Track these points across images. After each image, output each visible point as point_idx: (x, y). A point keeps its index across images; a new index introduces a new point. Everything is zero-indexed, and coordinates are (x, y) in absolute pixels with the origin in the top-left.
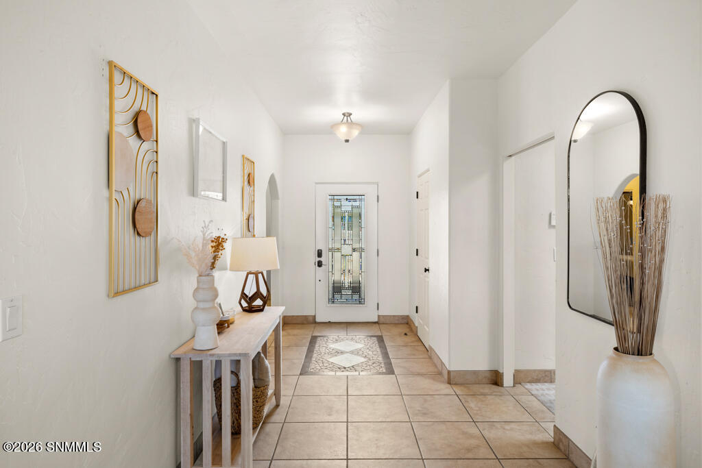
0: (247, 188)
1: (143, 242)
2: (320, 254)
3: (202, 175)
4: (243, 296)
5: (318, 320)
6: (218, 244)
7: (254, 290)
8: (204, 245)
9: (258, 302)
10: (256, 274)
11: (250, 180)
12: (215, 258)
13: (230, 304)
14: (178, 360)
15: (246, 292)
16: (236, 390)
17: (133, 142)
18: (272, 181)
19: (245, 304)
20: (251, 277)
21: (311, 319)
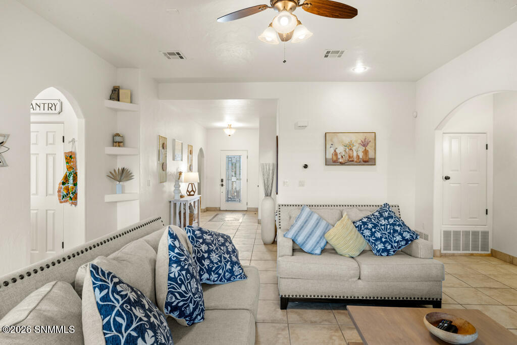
0: (190, 156)
1: (164, 172)
2: (222, 181)
3: (176, 147)
4: (188, 191)
5: (221, 209)
6: (180, 173)
7: (191, 190)
8: (177, 173)
9: (192, 193)
10: (192, 184)
11: (191, 152)
12: (180, 177)
13: (184, 192)
14: (170, 202)
15: (189, 190)
16: (185, 214)
17: (163, 150)
18: (201, 150)
19: (188, 194)
20: (190, 185)
21: (218, 209)
